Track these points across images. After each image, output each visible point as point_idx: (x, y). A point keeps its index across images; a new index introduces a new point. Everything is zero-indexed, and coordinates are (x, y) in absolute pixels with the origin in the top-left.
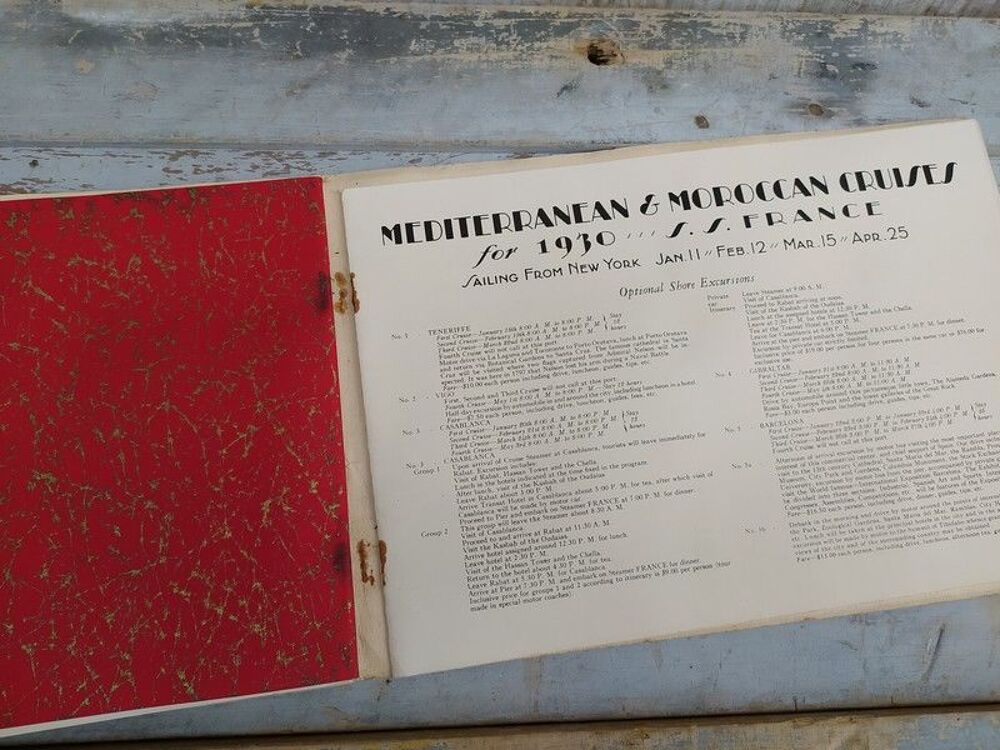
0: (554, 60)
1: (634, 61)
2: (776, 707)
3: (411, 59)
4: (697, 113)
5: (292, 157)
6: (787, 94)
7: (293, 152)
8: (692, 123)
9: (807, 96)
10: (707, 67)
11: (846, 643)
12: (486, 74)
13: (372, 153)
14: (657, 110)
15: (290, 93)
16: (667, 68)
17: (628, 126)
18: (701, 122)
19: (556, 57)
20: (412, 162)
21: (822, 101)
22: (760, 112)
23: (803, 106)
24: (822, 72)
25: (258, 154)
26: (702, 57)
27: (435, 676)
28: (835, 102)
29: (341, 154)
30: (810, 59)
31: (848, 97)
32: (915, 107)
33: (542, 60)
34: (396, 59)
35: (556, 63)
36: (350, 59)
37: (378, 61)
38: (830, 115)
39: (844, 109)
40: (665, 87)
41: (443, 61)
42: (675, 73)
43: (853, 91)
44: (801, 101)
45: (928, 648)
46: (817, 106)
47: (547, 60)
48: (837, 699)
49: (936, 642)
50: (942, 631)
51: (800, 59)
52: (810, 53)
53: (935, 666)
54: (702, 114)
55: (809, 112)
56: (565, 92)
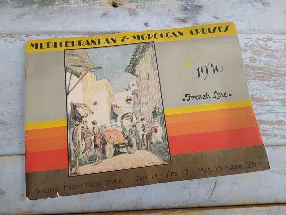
0: (101, 6)
1: (126, 6)
2: (160, 207)
3: (56, 7)
4: (145, 22)
5: (17, 37)
6: (174, 16)
7: (18, 35)
8: (143, 25)
9: (180, 16)
10: (149, 8)
11: (184, 187)
13: (43, 35)
14: (132, 21)
16: (136, 8)
17: (123, 26)
18: (146, 25)
19: (101, 5)
21: (184, 18)
22: (165, 22)
23: (178, 19)
24: (185, 9)
25: (7, 36)
26: (148, 5)
28: (189, 18)
30: (181, 5)
31: (193, 16)
32: (215, 19)
33: (97, 6)
34: (51, 7)
35: (101, 7)
36: (37, 7)
37: (46, 7)
38: (187, 22)
39: (192, 20)
40: (135, 14)
42: (138, 9)
43: (195, 14)
44: (178, 18)
45: (211, 188)
47: (98, 6)
48: (181, 205)
49: (214, 186)
50: (216, 183)
51: (178, 5)
52: (182, 3)
53: (213, 194)
54: (147, 22)
55: (180, 21)
56: (104, 16)
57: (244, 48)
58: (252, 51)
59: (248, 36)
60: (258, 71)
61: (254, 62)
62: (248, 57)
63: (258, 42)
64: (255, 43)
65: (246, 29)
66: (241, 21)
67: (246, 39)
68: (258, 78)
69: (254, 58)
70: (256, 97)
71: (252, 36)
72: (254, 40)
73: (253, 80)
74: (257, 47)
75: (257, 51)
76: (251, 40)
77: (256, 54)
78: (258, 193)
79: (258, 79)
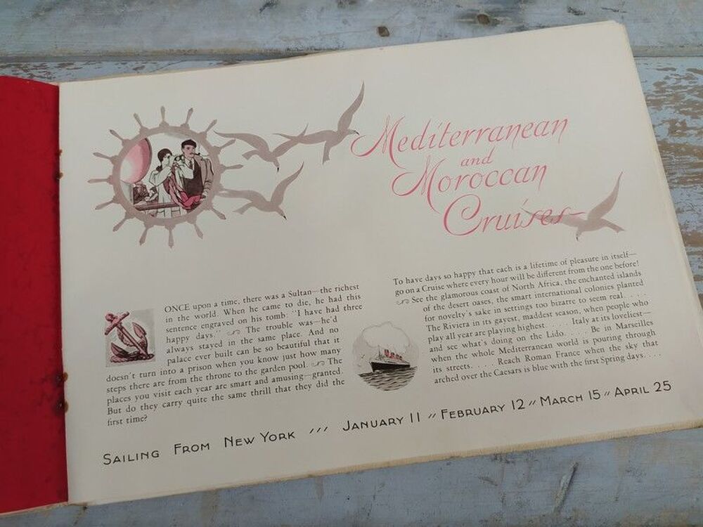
4: (379, 24)
5: (36, 68)
6: (459, 6)
7: (37, 64)
8: (375, 32)
9: (476, 8)
11: (487, 479)
13: (104, 62)
14: (345, 22)
15: (36, 15)
17: (319, 36)
18: (383, 31)
20: (136, 69)
21: (489, 12)
22: (434, 23)
23: (469, 16)
25: (9, 66)
27: (125, 505)
28: (502, 12)
29: (78, 64)
31: (512, 8)
32: (572, 16)
38: (496, 23)
39: (508, 18)
40: (353, 2)
43: (517, 3)
44: (470, 12)
45: (562, 483)
46: (485, 16)
49: (569, 480)
50: (575, 469)
53: (567, 500)
54: (384, 25)
55: (477, 21)
56: (266, 8)
57: (652, 95)
58: (678, 104)
59: (664, 62)
60: (692, 159)
61: (681, 135)
62: (664, 122)
63: (691, 78)
64: (684, 83)
65: (660, 42)
66: (646, 21)
67: (658, 70)
68: (691, 178)
69: (683, 123)
70: (689, 230)
71: (675, 62)
72: (682, 72)
73: (678, 183)
74: (690, 92)
75: (691, 103)
76: (674, 72)
77: (686, 113)
78: (695, 500)
79: (692, 182)
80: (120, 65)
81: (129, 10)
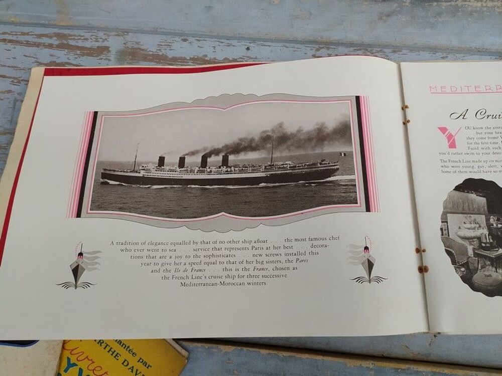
12: (485, 13)
15: (381, 19)
20: (443, 58)
29: (404, 51)
41: (462, 6)
80: (432, 54)
81: (440, 20)
